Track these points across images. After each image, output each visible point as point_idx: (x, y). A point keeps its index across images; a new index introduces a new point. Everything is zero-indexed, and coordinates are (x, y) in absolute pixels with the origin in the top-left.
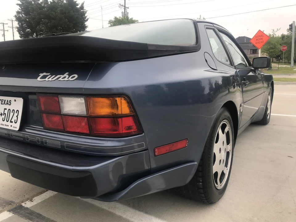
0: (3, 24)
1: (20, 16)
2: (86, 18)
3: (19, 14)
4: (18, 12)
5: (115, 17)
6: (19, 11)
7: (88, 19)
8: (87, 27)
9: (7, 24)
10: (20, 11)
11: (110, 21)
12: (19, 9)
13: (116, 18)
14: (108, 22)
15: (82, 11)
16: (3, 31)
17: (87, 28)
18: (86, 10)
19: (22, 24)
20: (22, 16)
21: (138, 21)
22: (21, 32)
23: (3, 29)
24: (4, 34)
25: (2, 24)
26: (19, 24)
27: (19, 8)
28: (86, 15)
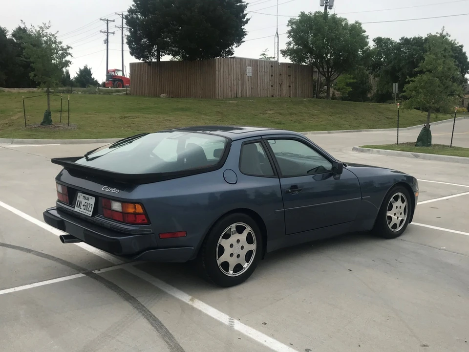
0: (108, 21)
1: (132, 18)
2: (246, 18)
3: (132, 14)
4: (130, 11)
5: (302, 12)
6: (132, 8)
7: (249, 19)
8: (246, 34)
9: (114, 21)
10: (134, 8)
11: (291, 20)
12: (133, 5)
13: (303, 14)
14: (288, 22)
15: (238, 4)
16: (106, 34)
17: (245, 36)
18: (245, 4)
19: (135, 31)
20: (137, 17)
21: (346, 19)
22: (133, 45)
23: (106, 29)
24: (107, 40)
25: (106, 22)
26: (130, 30)
27: (134, 3)
28: (245, 12)
